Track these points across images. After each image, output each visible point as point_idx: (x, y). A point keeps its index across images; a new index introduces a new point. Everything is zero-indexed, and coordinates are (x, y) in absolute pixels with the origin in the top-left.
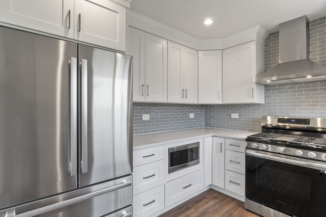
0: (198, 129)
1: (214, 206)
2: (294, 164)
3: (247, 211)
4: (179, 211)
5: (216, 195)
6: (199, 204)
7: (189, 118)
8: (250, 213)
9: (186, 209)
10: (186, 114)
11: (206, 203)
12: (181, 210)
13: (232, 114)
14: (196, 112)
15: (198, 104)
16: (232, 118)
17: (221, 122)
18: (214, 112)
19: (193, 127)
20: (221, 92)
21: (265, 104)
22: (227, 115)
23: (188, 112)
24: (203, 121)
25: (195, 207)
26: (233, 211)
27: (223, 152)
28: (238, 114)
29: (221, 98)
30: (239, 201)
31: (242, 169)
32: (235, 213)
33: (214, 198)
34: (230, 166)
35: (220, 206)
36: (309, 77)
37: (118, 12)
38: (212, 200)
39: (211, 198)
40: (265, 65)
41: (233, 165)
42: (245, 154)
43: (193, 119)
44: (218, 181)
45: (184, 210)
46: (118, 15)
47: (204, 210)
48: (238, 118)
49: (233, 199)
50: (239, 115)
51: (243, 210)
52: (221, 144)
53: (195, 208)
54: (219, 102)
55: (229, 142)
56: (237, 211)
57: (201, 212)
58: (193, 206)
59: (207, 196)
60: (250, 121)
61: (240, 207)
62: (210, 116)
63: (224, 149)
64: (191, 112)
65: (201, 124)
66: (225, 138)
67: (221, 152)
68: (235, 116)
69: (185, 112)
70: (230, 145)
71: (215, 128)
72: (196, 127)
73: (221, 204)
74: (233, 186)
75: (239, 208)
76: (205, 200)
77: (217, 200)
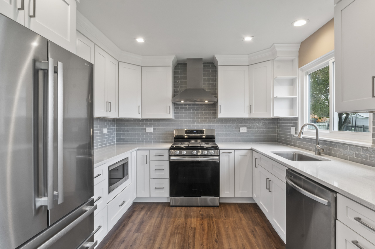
0: (111, 145)
1: (147, 214)
2: (200, 161)
3: (172, 207)
4: (117, 231)
5: (142, 206)
6: (133, 218)
7: (103, 133)
8: (174, 208)
9: (123, 226)
10: (100, 130)
11: (138, 215)
12: (119, 229)
13: (147, 128)
14: (109, 126)
15: (118, 118)
16: (147, 131)
17: (135, 136)
18: (128, 126)
19: (106, 144)
20: (140, 107)
21: (175, 119)
22: (142, 129)
23: (102, 127)
24: (114, 137)
25: (130, 221)
26: (162, 211)
27: (148, 163)
28: (152, 128)
29: (140, 113)
30: (162, 203)
31: (166, 174)
32: (165, 212)
33: (142, 208)
34: (154, 175)
35: (151, 212)
36: (206, 102)
37: (69, 4)
38: (141, 210)
39: (141, 209)
40: (175, 87)
41: (158, 173)
42: (168, 162)
43: (107, 135)
44: (143, 192)
45: (122, 228)
46: (69, 7)
47: (140, 219)
48: (152, 131)
49: (158, 204)
50: (154, 129)
51: (169, 207)
52: (147, 156)
53: (131, 223)
54: (139, 116)
55: (153, 153)
56: (166, 210)
57: (139, 222)
58: (128, 221)
59: (135, 209)
60: (163, 134)
61: (166, 206)
62: (123, 131)
63: (149, 161)
64: (105, 127)
65: (112, 140)
66: (150, 150)
67: (147, 163)
68: (150, 130)
69: (100, 127)
70: (155, 155)
71: (129, 143)
72: (109, 143)
73: (151, 210)
74: (158, 191)
75: (165, 208)
76: (136, 213)
77: (146, 209)
